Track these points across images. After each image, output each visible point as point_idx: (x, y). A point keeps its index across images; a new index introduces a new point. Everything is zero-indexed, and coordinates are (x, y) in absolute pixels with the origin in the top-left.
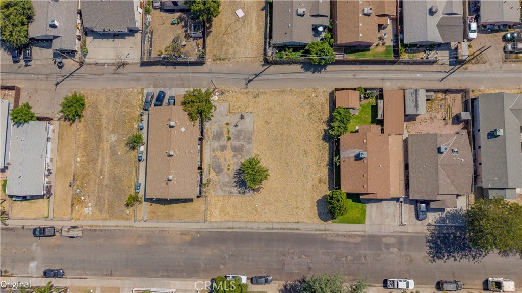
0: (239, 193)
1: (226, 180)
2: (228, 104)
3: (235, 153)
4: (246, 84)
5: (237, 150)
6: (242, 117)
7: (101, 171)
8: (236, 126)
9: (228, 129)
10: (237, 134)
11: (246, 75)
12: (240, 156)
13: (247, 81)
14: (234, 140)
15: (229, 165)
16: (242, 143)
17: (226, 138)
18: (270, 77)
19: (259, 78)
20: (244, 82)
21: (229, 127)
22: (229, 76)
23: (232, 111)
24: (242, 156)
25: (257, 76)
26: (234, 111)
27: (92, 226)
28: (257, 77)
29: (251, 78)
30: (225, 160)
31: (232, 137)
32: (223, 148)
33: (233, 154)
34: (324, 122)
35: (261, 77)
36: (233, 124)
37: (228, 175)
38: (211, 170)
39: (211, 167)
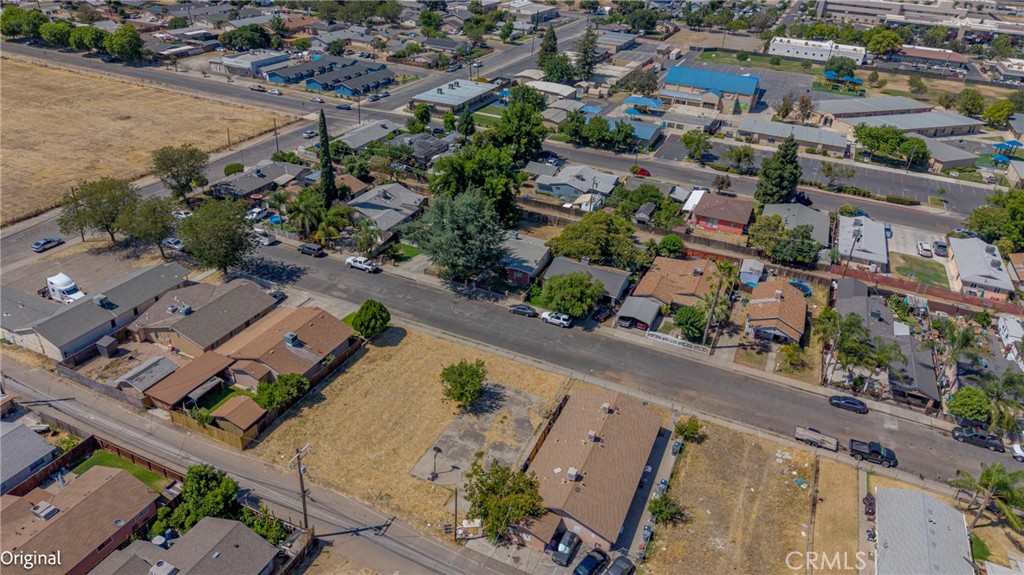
0: (504, 388)
1: (518, 408)
2: (448, 506)
3: (482, 433)
4: (388, 526)
5: (478, 438)
6: (435, 476)
7: (752, 499)
8: (454, 467)
9: (473, 468)
10: (462, 455)
11: (376, 543)
12: (476, 426)
13: (382, 532)
14: (473, 450)
15: (502, 422)
16: (460, 441)
17: (485, 458)
18: (332, 518)
19: (355, 527)
20: (390, 532)
22: (414, 555)
23: (448, 493)
24: (472, 425)
25: (356, 532)
26: (446, 491)
27: (777, 436)
28: (358, 530)
29: (371, 534)
30: (504, 431)
31: (473, 455)
32: (498, 447)
33: (486, 434)
34: (301, 416)
35: (349, 525)
36: (459, 472)
37: (510, 412)
38: (535, 428)
39: (533, 431)
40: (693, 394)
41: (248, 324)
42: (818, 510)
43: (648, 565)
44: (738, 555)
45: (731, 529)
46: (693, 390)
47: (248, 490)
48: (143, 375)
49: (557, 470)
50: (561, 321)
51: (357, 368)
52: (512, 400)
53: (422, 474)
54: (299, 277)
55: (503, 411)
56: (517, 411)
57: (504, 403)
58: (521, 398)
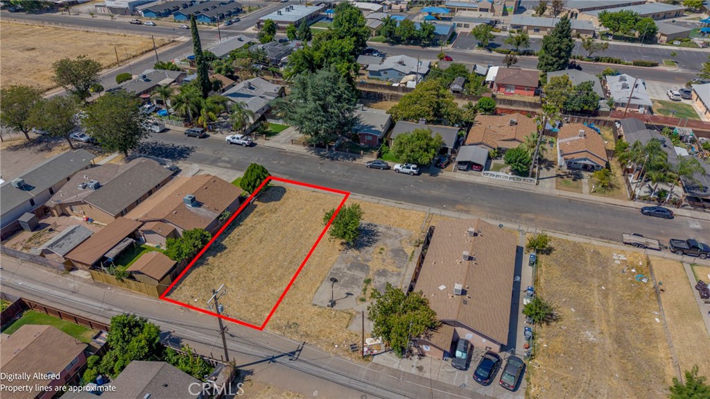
0: (376, 226)
1: (391, 240)
2: (349, 327)
3: (365, 263)
4: (300, 351)
5: (363, 267)
6: (333, 303)
7: (605, 295)
8: (348, 294)
9: (364, 293)
10: (352, 283)
11: (292, 367)
12: (359, 258)
13: (296, 356)
14: (361, 278)
15: (381, 253)
16: (348, 272)
17: (372, 283)
18: (249, 350)
19: (271, 354)
20: (302, 356)
21: (362, 296)
22: (329, 374)
23: (348, 316)
24: (356, 258)
25: (272, 359)
26: (345, 315)
27: (609, 243)
28: (273, 358)
29: (286, 359)
30: (384, 260)
31: (362, 282)
32: (383, 273)
33: (369, 264)
34: (208, 264)
35: (265, 354)
36: (353, 298)
37: (385, 244)
38: (410, 255)
39: (409, 258)
40: (531, 216)
41: (150, 193)
42: (663, 299)
43: (536, 361)
44: (609, 344)
45: (596, 322)
46: (530, 213)
47: (169, 333)
48: (62, 242)
49: (442, 287)
50: (411, 170)
51: (250, 220)
52: (385, 235)
53: (322, 302)
54: (188, 154)
55: (380, 244)
56: (391, 243)
57: (379, 238)
58: (392, 233)
